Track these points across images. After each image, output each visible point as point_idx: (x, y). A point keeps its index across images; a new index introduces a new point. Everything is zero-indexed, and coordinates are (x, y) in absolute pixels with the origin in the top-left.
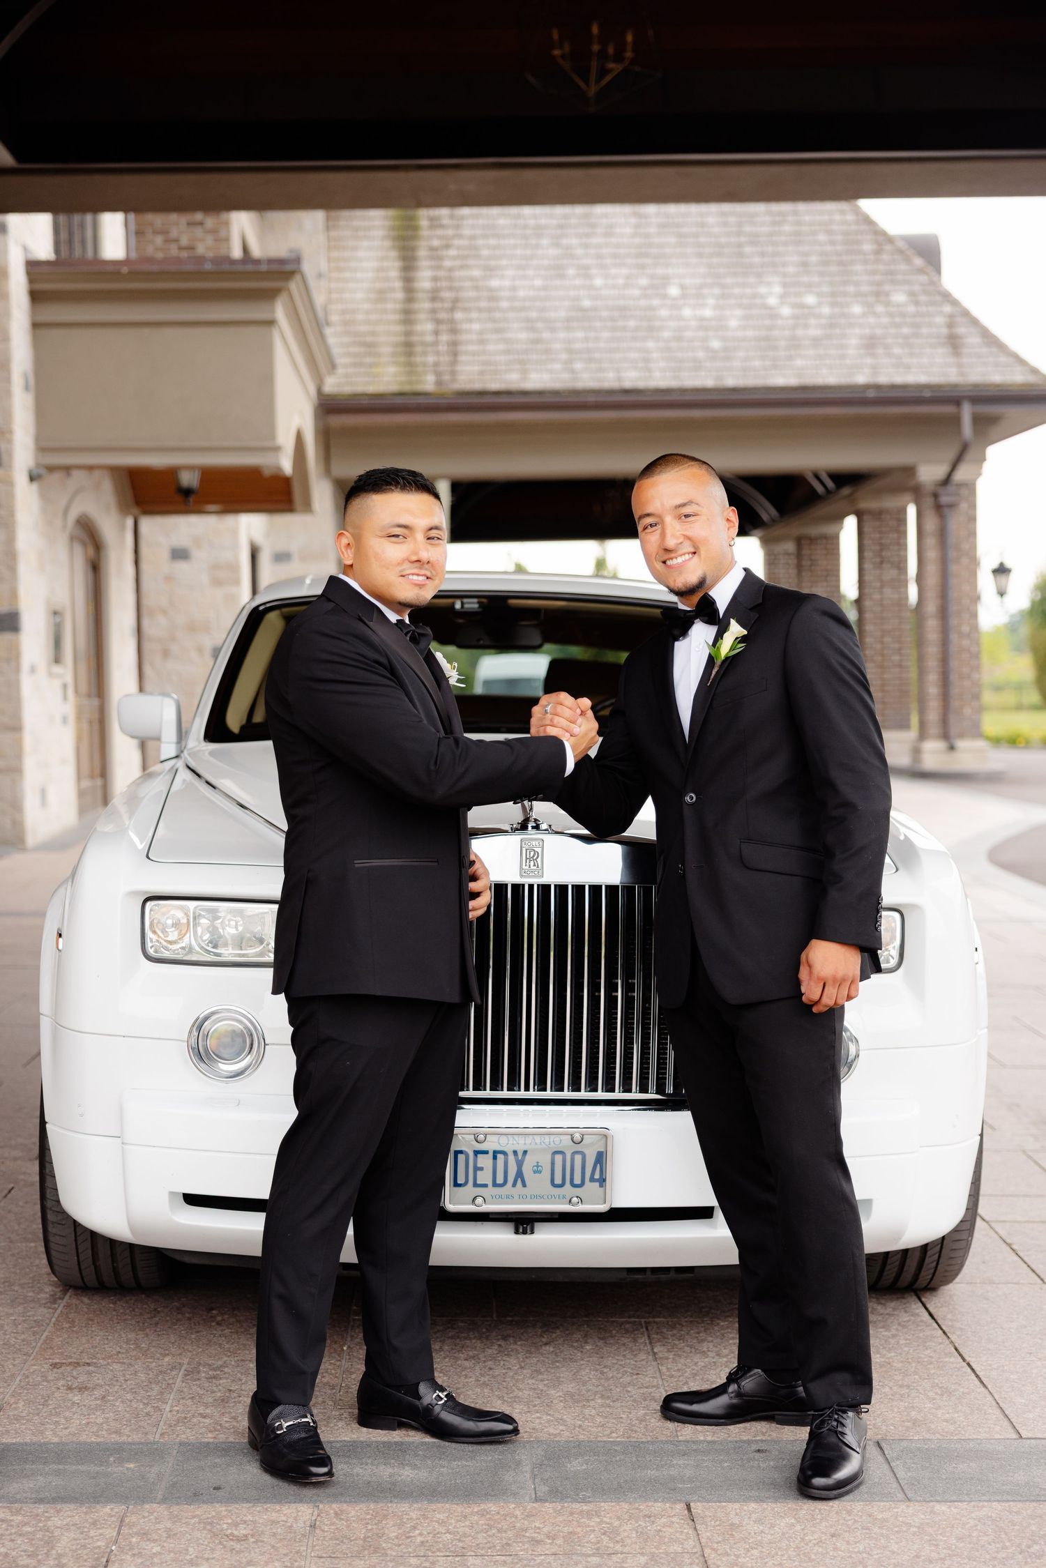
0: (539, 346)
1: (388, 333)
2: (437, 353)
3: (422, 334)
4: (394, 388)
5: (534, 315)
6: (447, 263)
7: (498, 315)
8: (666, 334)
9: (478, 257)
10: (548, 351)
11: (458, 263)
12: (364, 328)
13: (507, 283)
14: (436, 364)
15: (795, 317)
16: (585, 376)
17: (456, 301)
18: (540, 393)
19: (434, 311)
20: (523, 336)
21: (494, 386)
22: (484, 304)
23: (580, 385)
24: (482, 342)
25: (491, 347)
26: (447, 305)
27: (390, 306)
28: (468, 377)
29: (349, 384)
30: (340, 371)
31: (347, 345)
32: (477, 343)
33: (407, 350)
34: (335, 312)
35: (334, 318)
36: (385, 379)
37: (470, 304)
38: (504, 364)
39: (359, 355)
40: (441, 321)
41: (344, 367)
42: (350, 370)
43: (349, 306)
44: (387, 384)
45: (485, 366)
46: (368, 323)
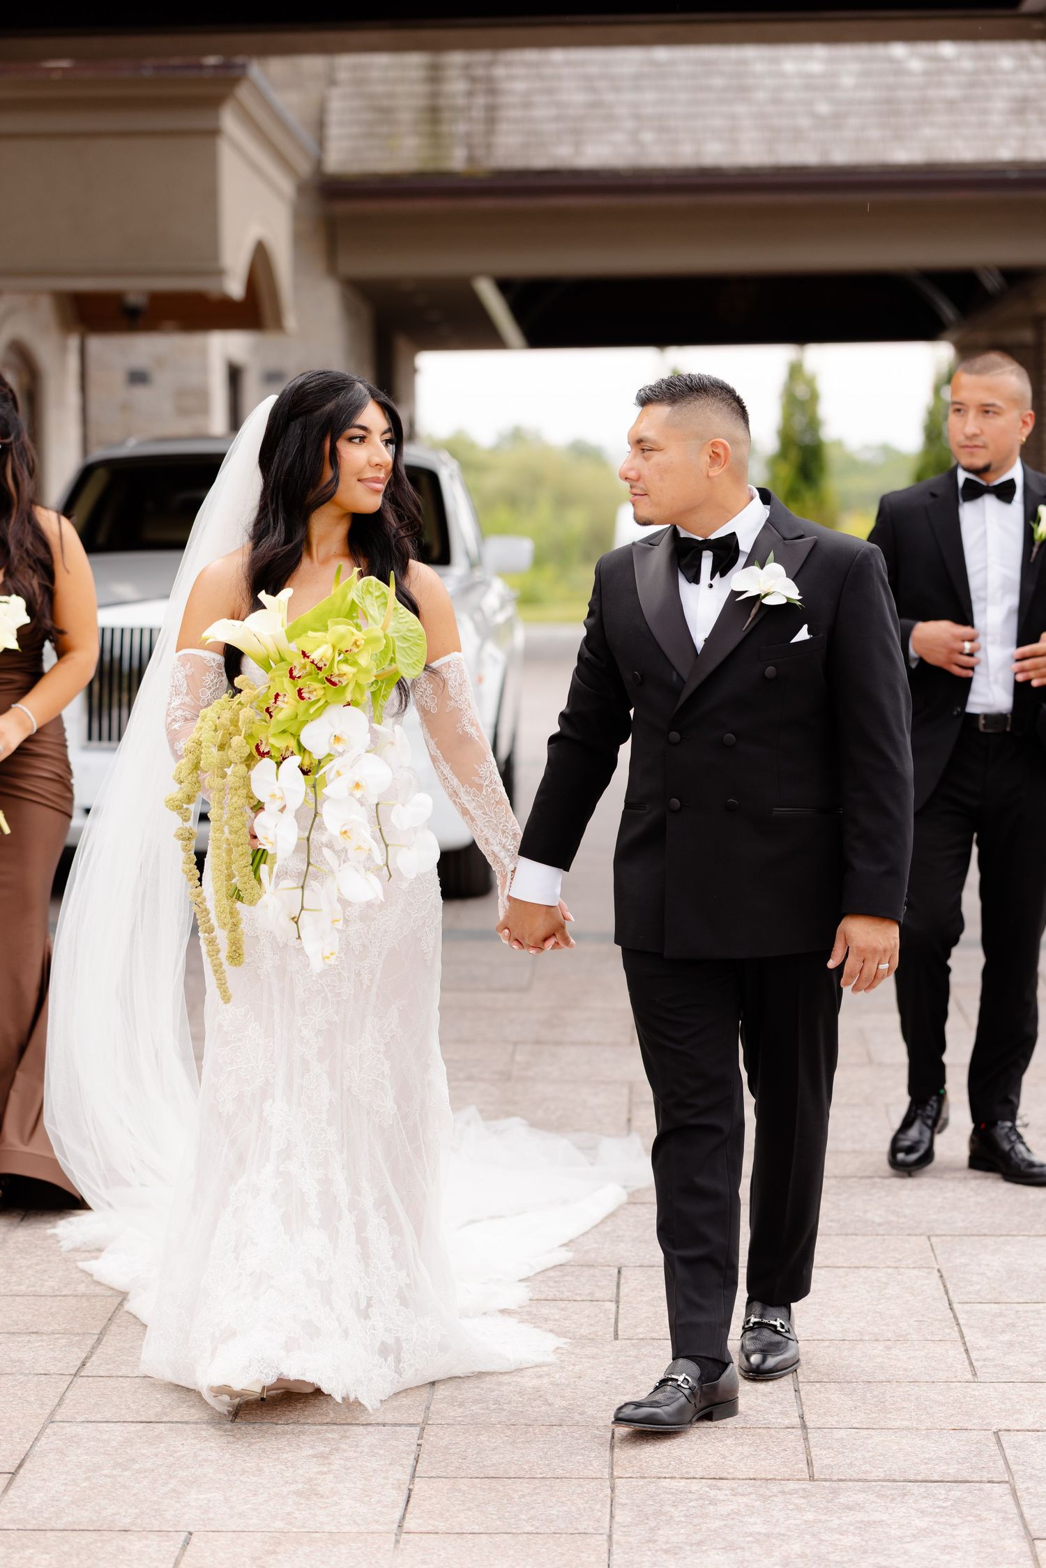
0: (599, 111)
1: (410, 95)
2: (470, 120)
3: (453, 95)
4: (413, 166)
7: (548, 71)
8: (761, 95)
10: (610, 118)
12: (380, 89)
14: (469, 135)
15: (926, 73)
16: (655, 150)
18: (596, 172)
20: (580, 98)
21: (540, 161)
22: (531, 56)
24: (527, 105)
25: (538, 113)
27: (413, 60)
28: (506, 151)
29: (358, 160)
30: (348, 143)
31: (358, 110)
32: (519, 106)
33: (432, 116)
34: (344, 68)
35: (342, 75)
36: (403, 154)
37: (513, 58)
38: (554, 134)
39: (373, 123)
40: (476, 79)
41: (355, 138)
42: (360, 143)
43: (362, 59)
44: (405, 161)
45: (528, 137)
46: (385, 81)
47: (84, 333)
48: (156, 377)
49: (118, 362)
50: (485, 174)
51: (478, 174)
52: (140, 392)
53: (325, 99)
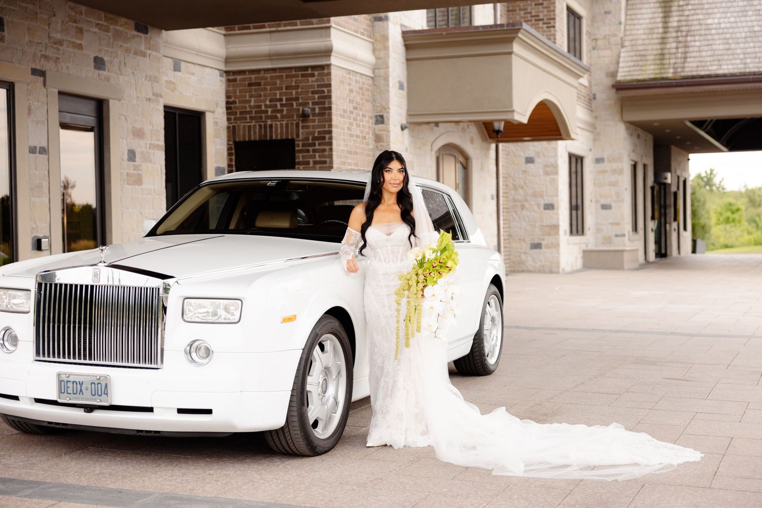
0: (730, 52)
1: (653, 49)
2: (676, 58)
3: (669, 49)
4: (652, 76)
5: (728, 36)
6: (687, 13)
7: (709, 37)
9: (703, 9)
10: (733, 54)
11: (692, 12)
12: (642, 48)
13: (716, 21)
14: (675, 63)
16: (751, 65)
17: (689, 31)
18: (725, 75)
19: (677, 37)
20: (721, 47)
21: (703, 73)
22: (703, 32)
23: (748, 70)
24: (700, 51)
25: (704, 54)
26: (684, 34)
27: (655, 36)
28: (690, 69)
29: (630, 75)
30: (627, 69)
31: (631, 56)
32: (697, 52)
33: (661, 57)
34: (627, 40)
35: (626, 43)
36: (648, 72)
37: (695, 33)
38: (710, 61)
39: (637, 61)
40: (680, 42)
41: (629, 67)
42: (631, 69)
43: (634, 37)
44: (649, 74)
45: (700, 63)
46: (643, 44)
47: (498, 142)
48: (537, 160)
49: (522, 154)
50: (680, 78)
51: (677, 78)
52: (530, 165)
53: (620, 53)
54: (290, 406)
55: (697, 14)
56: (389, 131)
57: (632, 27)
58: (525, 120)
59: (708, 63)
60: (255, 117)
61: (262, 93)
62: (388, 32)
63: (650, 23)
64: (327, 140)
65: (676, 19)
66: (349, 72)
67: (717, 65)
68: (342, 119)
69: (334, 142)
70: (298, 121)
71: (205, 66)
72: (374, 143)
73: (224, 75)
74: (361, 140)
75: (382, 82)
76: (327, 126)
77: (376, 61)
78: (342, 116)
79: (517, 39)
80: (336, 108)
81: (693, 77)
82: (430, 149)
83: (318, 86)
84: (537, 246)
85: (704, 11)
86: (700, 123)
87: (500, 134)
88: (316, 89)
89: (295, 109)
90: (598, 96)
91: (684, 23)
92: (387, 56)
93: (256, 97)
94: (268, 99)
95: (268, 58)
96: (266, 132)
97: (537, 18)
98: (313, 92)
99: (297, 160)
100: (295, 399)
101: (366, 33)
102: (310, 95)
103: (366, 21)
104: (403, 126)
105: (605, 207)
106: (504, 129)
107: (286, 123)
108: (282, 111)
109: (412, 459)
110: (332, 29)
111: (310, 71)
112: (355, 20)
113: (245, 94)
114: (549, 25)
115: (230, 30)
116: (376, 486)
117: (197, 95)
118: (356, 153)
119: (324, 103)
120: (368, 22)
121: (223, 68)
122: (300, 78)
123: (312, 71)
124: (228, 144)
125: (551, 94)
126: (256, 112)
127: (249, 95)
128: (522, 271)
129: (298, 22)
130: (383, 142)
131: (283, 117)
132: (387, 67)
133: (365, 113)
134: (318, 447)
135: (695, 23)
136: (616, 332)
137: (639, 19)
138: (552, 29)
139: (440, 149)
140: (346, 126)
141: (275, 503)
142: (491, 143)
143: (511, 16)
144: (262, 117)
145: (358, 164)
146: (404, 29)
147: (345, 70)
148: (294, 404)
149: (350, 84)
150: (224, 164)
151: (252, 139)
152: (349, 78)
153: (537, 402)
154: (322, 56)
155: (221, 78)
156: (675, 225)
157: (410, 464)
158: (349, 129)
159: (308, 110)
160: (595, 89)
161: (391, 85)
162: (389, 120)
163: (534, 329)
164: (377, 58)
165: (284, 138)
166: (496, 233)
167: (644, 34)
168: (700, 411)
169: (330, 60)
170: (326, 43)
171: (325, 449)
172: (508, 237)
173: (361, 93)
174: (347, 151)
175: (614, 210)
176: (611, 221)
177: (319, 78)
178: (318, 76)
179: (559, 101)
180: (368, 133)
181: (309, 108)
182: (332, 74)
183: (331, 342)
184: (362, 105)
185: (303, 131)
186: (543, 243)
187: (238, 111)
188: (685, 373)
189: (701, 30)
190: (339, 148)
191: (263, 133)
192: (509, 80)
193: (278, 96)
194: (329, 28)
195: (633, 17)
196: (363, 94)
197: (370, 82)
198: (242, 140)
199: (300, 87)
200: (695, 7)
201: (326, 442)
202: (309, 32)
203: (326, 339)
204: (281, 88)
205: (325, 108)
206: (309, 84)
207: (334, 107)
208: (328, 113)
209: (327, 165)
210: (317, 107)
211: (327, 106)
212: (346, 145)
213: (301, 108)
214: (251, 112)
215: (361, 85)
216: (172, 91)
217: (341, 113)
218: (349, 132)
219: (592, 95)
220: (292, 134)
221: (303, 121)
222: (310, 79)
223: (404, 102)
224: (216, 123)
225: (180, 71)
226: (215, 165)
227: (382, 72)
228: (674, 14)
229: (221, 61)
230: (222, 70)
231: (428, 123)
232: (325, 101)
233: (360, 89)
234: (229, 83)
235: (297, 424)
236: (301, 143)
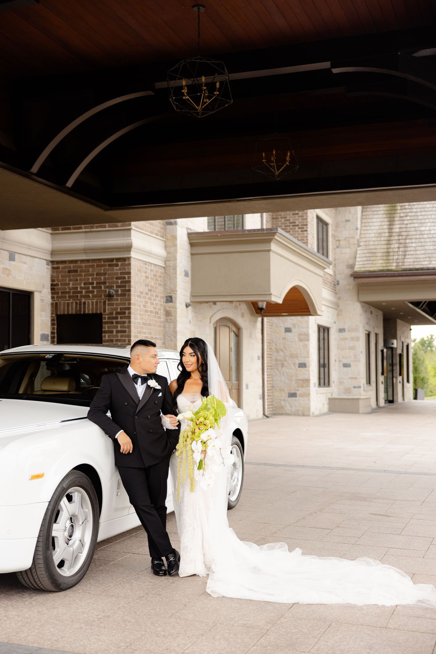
1: (381, 248)
2: (398, 255)
3: (393, 248)
4: (381, 268)
6: (406, 222)
7: (422, 240)
9: (417, 219)
11: (410, 222)
12: (372, 247)
13: (427, 228)
14: (398, 259)
17: (407, 235)
19: (399, 240)
20: (431, 247)
21: (418, 267)
22: (418, 236)
24: (415, 250)
25: (418, 252)
26: (404, 237)
27: (382, 239)
28: (408, 264)
29: (364, 267)
30: (362, 263)
31: (365, 253)
32: (413, 251)
33: (387, 254)
34: (362, 242)
35: (362, 244)
36: (378, 265)
37: (412, 237)
38: (423, 258)
39: (369, 257)
40: (401, 243)
41: (363, 261)
42: (365, 263)
43: (368, 239)
44: (378, 267)
45: (415, 259)
46: (374, 245)
47: (263, 316)
48: (293, 329)
49: (282, 325)
50: (400, 270)
51: (399, 270)
52: (289, 334)
53: (357, 250)
54: (36, 551)
55: (414, 223)
56: (176, 308)
57: (366, 232)
58: (280, 301)
59: (422, 260)
60: (72, 296)
61: (78, 278)
62: (176, 234)
63: (379, 229)
64: (127, 315)
65: (398, 226)
66: (145, 263)
67: (428, 261)
68: (139, 299)
69: (132, 316)
70: (105, 300)
71: (35, 257)
72: (164, 317)
73: (50, 264)
74: (154, 314)
75: (172, 271)
76: (127, 304)
77: (167, 255)
78: (139, 296)
79: (274, 240)
80: (134, 290)
81: (411, 270)
82: (209, 321)
83: (121, 273)
84: (293, 395)
85: (419, 221)
86: (417, 304)
87: (263, 311)
88: (119, 276)
89: (103, 290)
90: (341, 282)
91: (404, 230)
92: (176, 251)
93: (74, 281)
94: (83, 282)
95: (84, 252)
96: (80, 307)
97: (294, 224)
98: (117, 278)
99: (103, 330)
100: (41, 544)
101: (159, 234)
102: (115, 280)
103: (159, 225)
104: (187, 304)
105: (346, 365)
106: (266, 307)
107: (96, 301)
108: (92, 292)
109: (142, 595)
110: (132, 231)
111: (115, 262)
112: (150, 224)
113: (65, 278)
114: (303, 230)
115: (56, 230)
116: (102, 625)
117: (28, 279)
118: (149, 325)
119: (125, 286)
120: (162, 226)
121: (49, 258)
122: (107, 267)
123: (116, 262)
124: (52, 317)
125: (301, 281)
126: (73, 293)
127: (69, 279)
128: (282, 414)
129: (107, 225)
130: (172, 316)
131: (94, 296)
132: (176, 260)
133: (157, 294)
134: (62, 584)
135: (412, 229)
136: (341, 470)
137: (371, 226)
138: (305, 232)
139: (217, 322)
140: (142, 304)
141: (7, 642)
142: (258, 317)
143: (275, 222)
144: (78, 296)
145: (151, 333)
146: (189, 231)
147: (142, 262)
148: (40, 549)
149: (146, 272)
150: (48, 331)
151: (70, 313)
152: (146, 268)
153: (262, 537)
154: (124, 251)
155: (48, 266)
156: (400, 378)
157: (138, 600)
158: (144, 306)
159: (112, 292)
160: (338, 277)
161: (178, 273)
162: (176, 299)
163: (278, 466)
164: (168, 253)
165: (94, 312)
166: (261, 385)
167: (375, 237)
168: (393, 546)
169: (130, 254)
170: (127, 241)
171: (69, 586)
172: (271, 388)
173: (155, 279)
174: (143, 323)
175: (352, 367)
176: (350, 376)
177: (121, 267)
178: (121, 266)
179: (308, 287)
180: (160, 310)
181: (114, 290)
182: (132, 265)
183: (78, 494)
184: (155, 288)
185: (108, 307)
186: (298, 393)
187: (60, 291)
188: (388, 508)
189: (416, 235)
190: (136, 321)
191: (78, 308)
192: (268, 270)
193: (90, 281)
194: (130, 229)
195: (367, 224)
196: (157, 280)
197: (162, 270)
198: (62, 313)
199: (107, 274)
200: (412, 218)
201: (71, 579)
202: (114, 232)
203: (74, 491)
204: (93, 275)
205: (126, 291)
206: (114, 272)
207: (132, 289)
208: (128, 294)
209: (127, 334)
210: (119, 289)
211: (127, 288)
212: (142, 318)
213: (108, 290)
214: (69, 292)
215: (155, 273)
216: (8, 276)
217: (139, 294)
218: (144, 309)
219: (336, 282)
220: (100, 309)
221: (109, 300)
222: (115, 268)
223: (189, 286)
224: (42, 300)
225: (14, 261)
226: (41, 333)
227: (171, 263)
228: (397, 222)
229: (48, 253)
230: (48, 260)
231: (207, 302)
232: (126, 285)
233: (154, 275)
234: (53, 270)
235: (42, 566)
236: (107, 317)
